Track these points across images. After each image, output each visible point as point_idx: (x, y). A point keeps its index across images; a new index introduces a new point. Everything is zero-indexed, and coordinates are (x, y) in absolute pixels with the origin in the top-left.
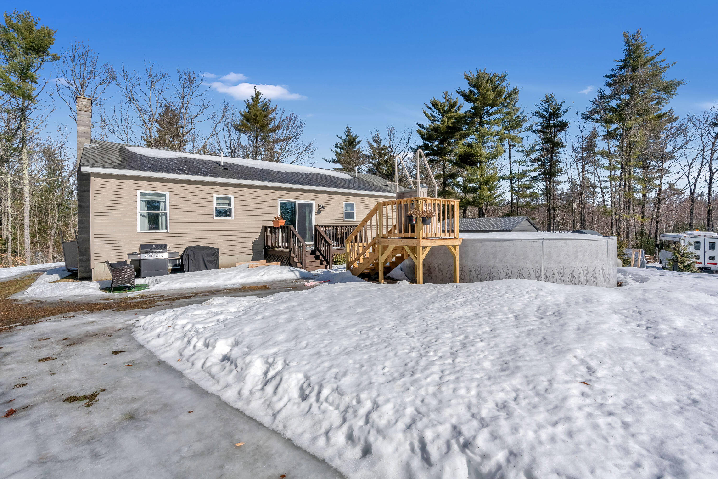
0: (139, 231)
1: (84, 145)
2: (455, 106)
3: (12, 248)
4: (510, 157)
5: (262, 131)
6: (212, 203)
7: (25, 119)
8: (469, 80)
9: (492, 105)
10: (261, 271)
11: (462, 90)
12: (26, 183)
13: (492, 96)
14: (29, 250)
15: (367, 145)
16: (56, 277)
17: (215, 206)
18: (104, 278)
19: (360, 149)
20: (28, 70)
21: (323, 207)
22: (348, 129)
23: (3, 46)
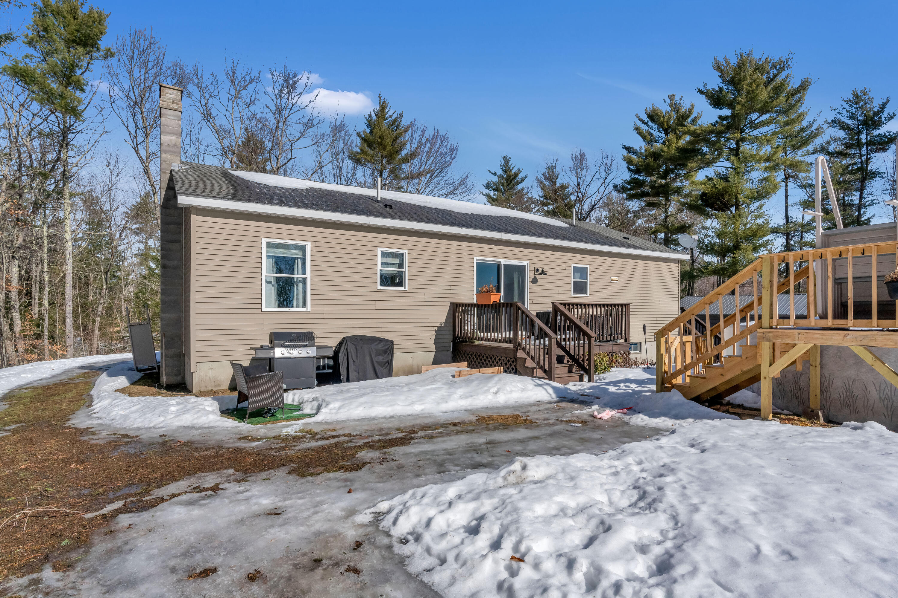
0: (264, 309)
1: (170, 165)
2: (689, 116)
3: (49, 332)
4: (787, 197)
5: (389, 162)
6: (375, 262)
7: (67, 145)
8: (721, 72)
9: (763, 111)
10: (490, 385)
11: (710, 87)
12: (68, 239)
13: (764, 94)
14: (71, 335)
15: (535, 184)
16: (122, 381)
17: (379, 267)
18: (210, 388)
19: (523, 189)
20: (72, 71)
21: (543, 273)
22: (506, 160)
23: (40, 36)
